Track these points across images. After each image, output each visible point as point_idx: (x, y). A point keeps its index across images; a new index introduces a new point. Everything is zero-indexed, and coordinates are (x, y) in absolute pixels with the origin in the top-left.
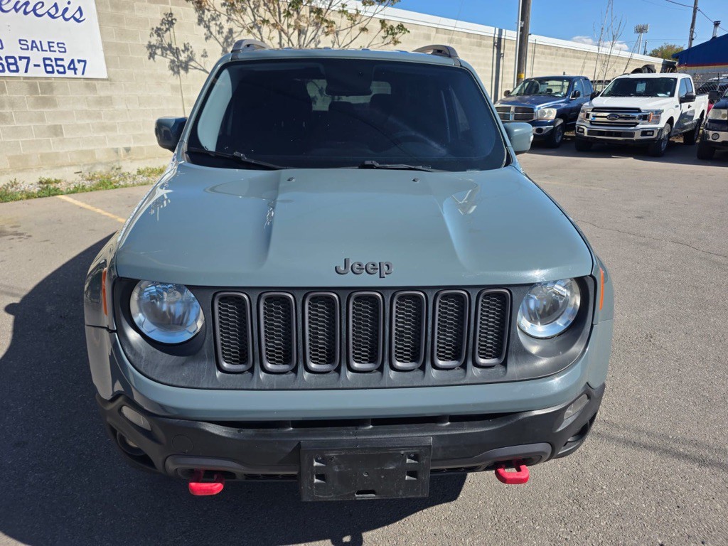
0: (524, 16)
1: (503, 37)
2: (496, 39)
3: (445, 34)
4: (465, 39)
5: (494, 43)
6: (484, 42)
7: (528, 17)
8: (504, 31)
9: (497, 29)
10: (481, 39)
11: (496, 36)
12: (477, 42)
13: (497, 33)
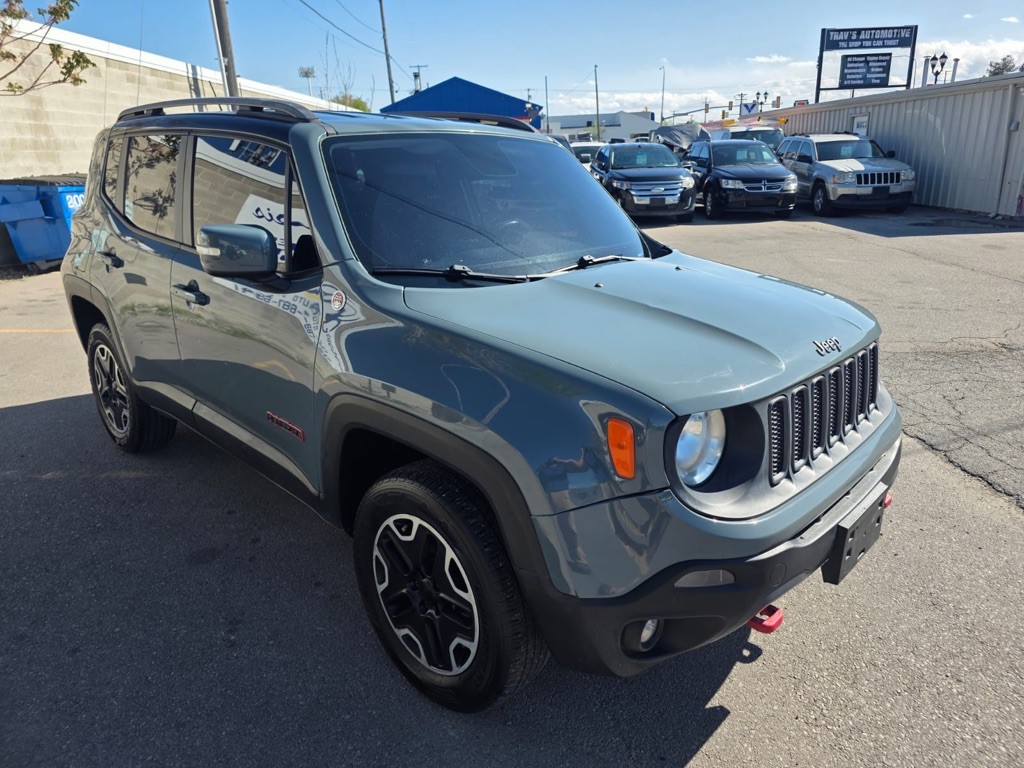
0: (226, 52)
1: (199, 77)
2: (191, 80)
3: (120, 68)
4: (149, 78)
5: (190, 86)
6: (176, 83)
7: (231, 52)
8: (198, 68)
9: (190, 66)
10: (172, 78)
11: (191, 75)
12: (167, 82)
13: (190, 71)
